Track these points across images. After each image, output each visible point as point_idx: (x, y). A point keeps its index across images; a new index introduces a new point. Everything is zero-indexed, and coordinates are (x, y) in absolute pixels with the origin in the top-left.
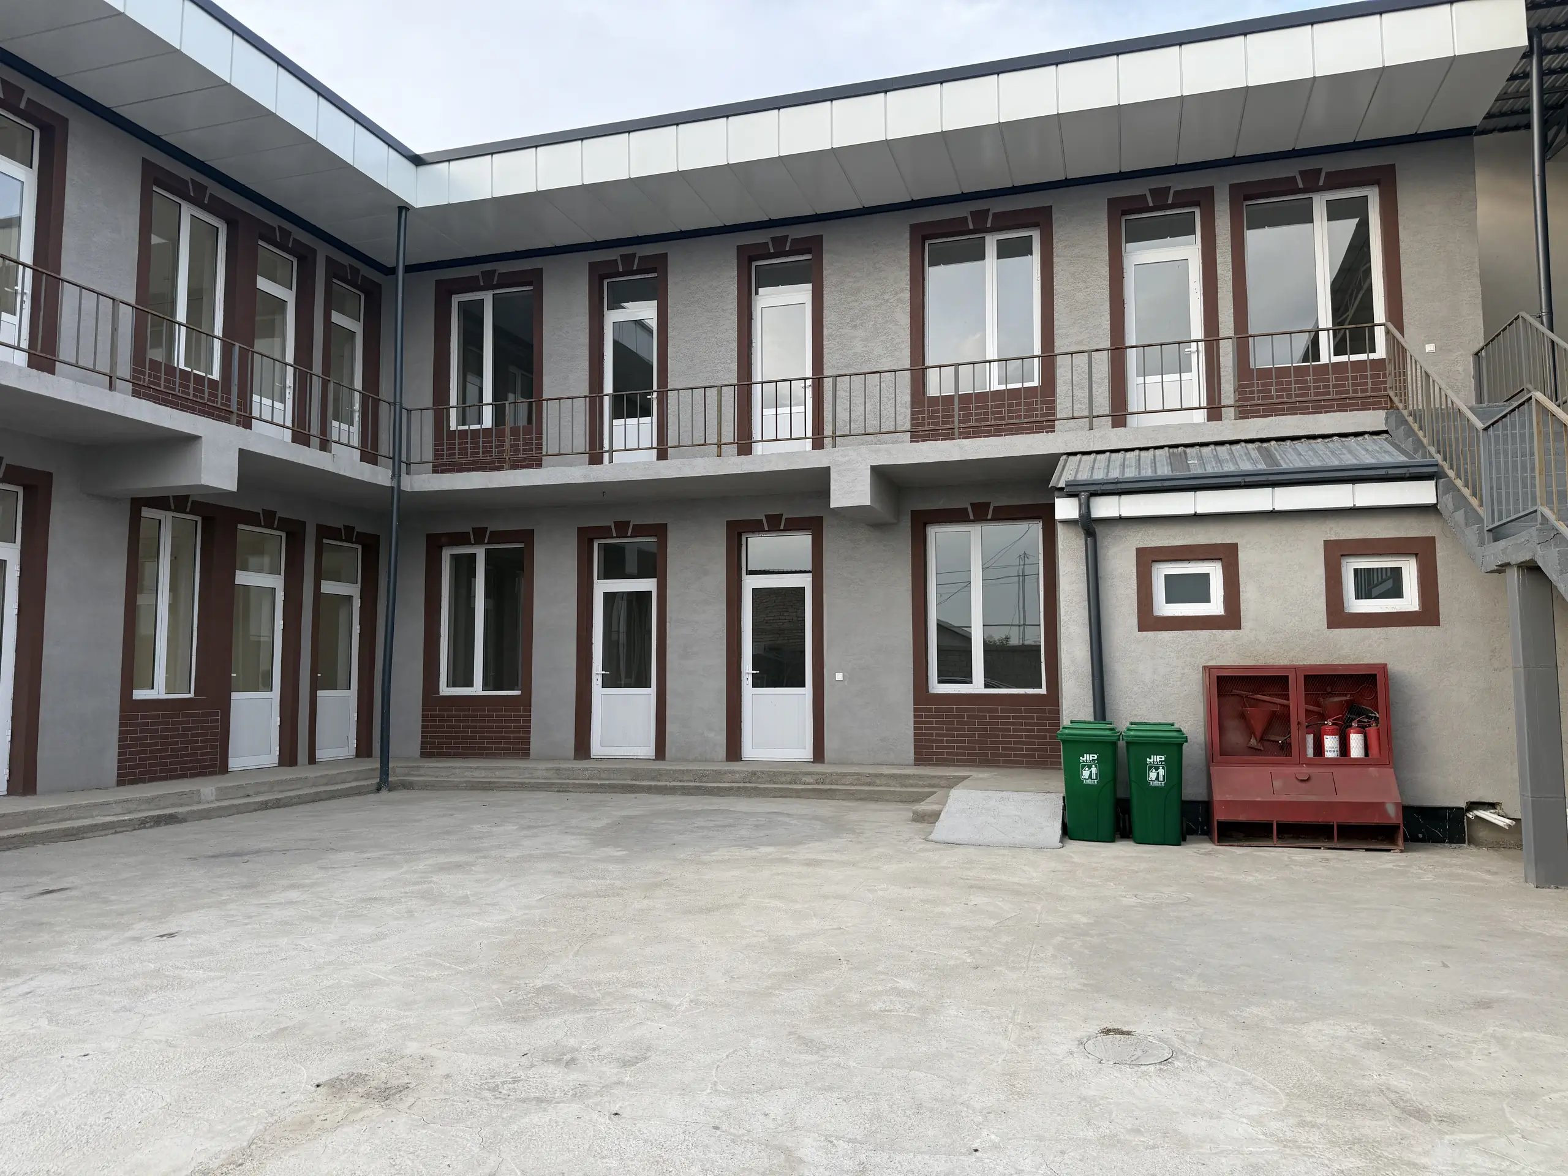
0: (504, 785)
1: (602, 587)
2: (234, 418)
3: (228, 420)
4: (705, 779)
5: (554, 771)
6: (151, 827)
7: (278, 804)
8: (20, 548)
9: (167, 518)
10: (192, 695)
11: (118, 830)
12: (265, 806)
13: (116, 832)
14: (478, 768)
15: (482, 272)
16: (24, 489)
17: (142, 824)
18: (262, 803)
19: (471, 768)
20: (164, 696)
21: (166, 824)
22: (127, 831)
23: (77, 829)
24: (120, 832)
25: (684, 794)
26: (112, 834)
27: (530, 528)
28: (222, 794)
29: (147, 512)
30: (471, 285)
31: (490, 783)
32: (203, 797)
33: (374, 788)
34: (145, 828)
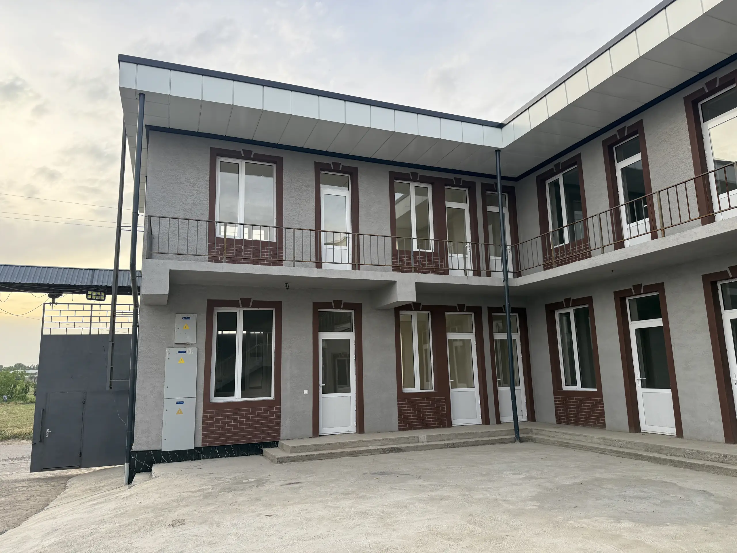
0: (574, 445)
1: (635, 325)
2: (413, 270)
3: (411, 272)
4: (691, 456)
5: (603, 440)
6: (388, 453)
7: (454, 446)
8: (354, 333)
9: (414, 314)
10: (433, 390)
11: (373, 453)
12: (447, 446)
13: (372, 454)
14: (567, 434)
15: (555, 165)
16: (354, 310)
17: (384, 451)
18: (445, 444)
19: (563, 433)
20: (420, 391)
21: (396, 452)
22: (377, 454)
23: (354, 452)
24: (374, 454)
25: (672, 465)
26: (370, 455)
27: (591, 295)
28: (430, 438)
29: (402, 313)
30: (551, 174)
31: (567, 443)
32: (420, 440)
33: (513, 440)
34: (385, 453)
